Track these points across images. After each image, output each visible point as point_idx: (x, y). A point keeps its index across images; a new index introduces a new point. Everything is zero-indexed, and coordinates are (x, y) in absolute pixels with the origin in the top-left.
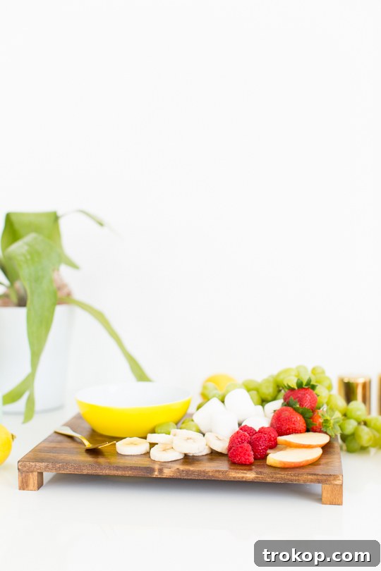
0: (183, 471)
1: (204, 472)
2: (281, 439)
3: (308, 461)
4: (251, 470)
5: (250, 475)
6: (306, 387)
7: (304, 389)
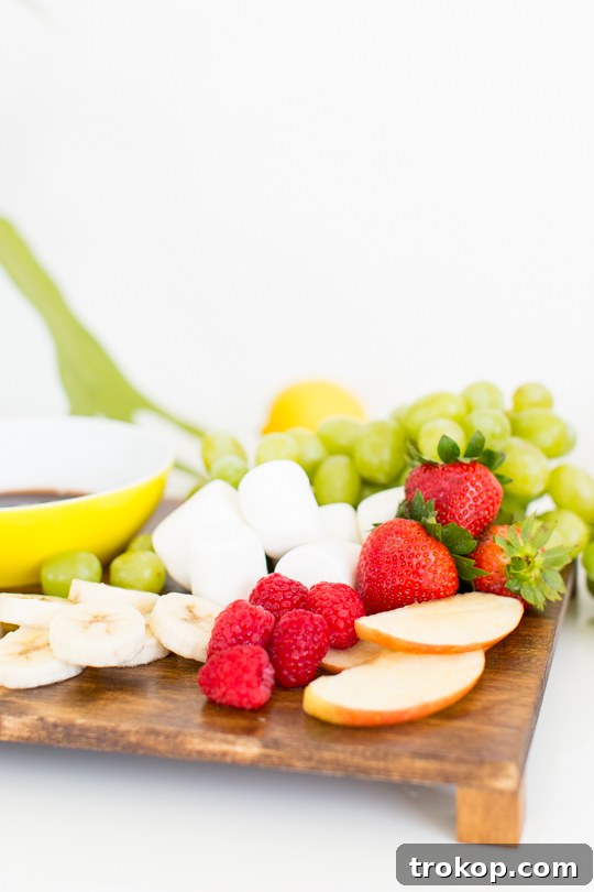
0: (55, 726)
1: (114, 731)
2: (368, 624)
3: (426, 706)
4: (249, 731)
5: (246, 748)
6: (467, 461)
7: (461, 464)
